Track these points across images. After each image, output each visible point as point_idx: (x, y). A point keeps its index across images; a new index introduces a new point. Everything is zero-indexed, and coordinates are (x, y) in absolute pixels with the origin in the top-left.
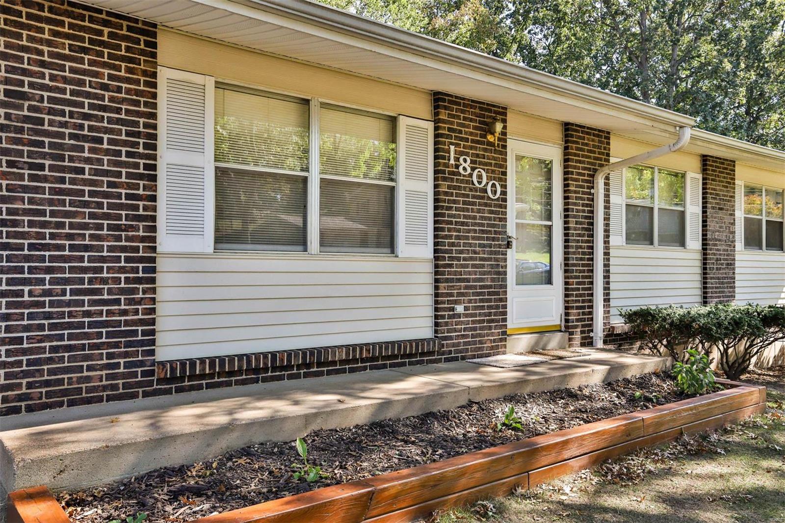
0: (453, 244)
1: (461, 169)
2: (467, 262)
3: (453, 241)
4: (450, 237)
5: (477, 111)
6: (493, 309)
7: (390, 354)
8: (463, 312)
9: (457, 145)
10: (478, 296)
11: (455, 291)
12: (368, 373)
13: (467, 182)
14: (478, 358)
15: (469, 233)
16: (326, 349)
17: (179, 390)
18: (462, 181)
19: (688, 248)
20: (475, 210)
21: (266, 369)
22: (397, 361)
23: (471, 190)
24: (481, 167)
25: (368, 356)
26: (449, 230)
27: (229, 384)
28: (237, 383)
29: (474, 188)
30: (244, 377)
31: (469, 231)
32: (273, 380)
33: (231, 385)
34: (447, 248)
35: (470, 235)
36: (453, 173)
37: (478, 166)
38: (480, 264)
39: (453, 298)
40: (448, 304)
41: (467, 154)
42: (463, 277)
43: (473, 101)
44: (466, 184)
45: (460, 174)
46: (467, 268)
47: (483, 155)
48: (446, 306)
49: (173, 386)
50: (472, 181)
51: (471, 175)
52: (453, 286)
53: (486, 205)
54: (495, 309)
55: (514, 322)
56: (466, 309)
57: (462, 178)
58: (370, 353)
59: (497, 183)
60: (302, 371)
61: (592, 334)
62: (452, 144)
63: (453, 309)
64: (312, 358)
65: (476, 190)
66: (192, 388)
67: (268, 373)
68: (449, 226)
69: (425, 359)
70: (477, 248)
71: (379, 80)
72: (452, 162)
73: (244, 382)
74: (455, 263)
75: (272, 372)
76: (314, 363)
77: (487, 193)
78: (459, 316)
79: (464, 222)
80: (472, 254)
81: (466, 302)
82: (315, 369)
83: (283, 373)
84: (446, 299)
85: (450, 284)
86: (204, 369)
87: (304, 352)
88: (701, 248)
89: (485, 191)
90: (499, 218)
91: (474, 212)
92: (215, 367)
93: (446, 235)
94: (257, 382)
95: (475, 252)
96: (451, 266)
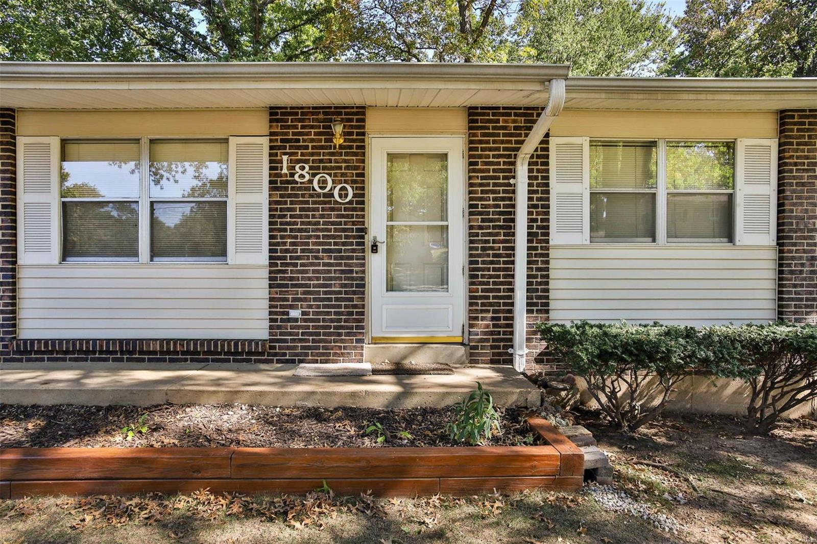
0: (287, 251)
1: (296, 177)
2: (307, 268)
3: (288, 247)
4: (284, 244)
5: (321, 116)
6: (343, 315)
7: (206, 350)
8: (300, 317)
9: (290, 154)
10: (322, 302)
11: (290, 296)
12: (188, 364)
13: (306, 189)
14: (321, 363)
15: (309, 239)
16: (141, 340)
17: (28, 360)
18: (300, 189)
19: (737, 243)
20: (317, 216)
21: (94, 352)
22: (220, 357)
23: (311, 196)
24: (326, 172)
25: (182, 349)
26: (282, 237)
27: (64, 360)
28: (70, 359)
29: (316, 194)
30: (76, 356)
31: (309, 237)
32: (99, 361)
33: (66, 361)
34: (279, 254)
35: (310, 241)
36: (288, 182)
37: (321, 171)
38: (324, 270)
39: (288, 303)
40: (280, 308)
41: (306, 162)
42: (300, 282)
43: (314, 108)
44: (305, 191)
45: (297, 183)
46: (308, 273)
47: (330, 159)
48: (278, 310)
49: (24, 357)
50: (313, 187)
51: (311, 181)
52: (288, 291)
53: (332, 209)
54: (345, 316)
55: (384, 330)
56: (303, 313)
57: (299, 185)
58: (183, 347)
59: (348, 187)
60: (125, 357)
61: (510, 351)
62: (285, 154)
63: (288, 314)
64: (128, 347)
65: (319, 195)
66: (37, 360)
67: (95, 354)
68: (281, 233)
69: (253, 358)
70: (321, 254)
71: (208, 109)
72: (285, 171)
73: (76, 360)
74: (289, 269)
75: (99, 354)
76: (136, 351)
77: (334, 197)
78: (296, 320)
79: (302, 228)
80: (312, 259)
81: (304, 307)
82: (137, 356)
83: (108, 356)
84: (279, 303)
85: (283, 289)
86: (40, 347)
87: (121, 341)
88: (775, 243)
89: (332, 195)
90: (353, 222)
91: (316, 218)
92: (48, 346)
93: (279, 242)
94: (87, 361)
95: (317, 258)
96: (285, 272)
